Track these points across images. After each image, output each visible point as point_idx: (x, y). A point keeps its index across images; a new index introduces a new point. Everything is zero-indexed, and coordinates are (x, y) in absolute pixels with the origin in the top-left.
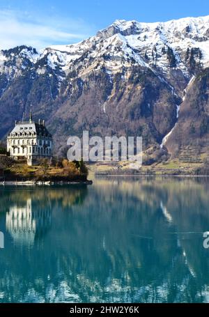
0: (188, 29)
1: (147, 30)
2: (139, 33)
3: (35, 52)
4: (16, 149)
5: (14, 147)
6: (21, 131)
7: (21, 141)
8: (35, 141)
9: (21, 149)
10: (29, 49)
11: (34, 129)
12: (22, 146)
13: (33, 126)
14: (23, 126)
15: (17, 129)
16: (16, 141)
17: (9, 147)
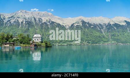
1: (29, 13)
2: (27, 13)
9: (37, 40)
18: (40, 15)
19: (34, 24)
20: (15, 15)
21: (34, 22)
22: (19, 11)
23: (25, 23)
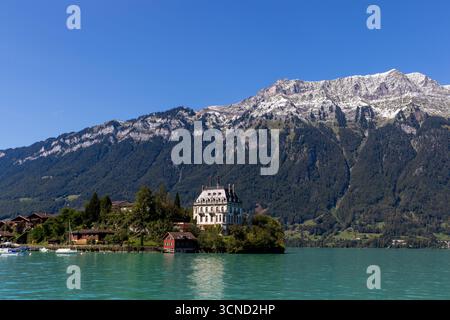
0: (357, 87)
1: (313, 89)
2: (303, 92)
3: (193, 114)
4: (204, 218)
5: (202, 215)
6: (209, 197)
7: (209, 208)
8: (225, 208)
9: (209, 217)
10: (187, 110)
11: (224, 195)
12: (211, 214)
13: (223, 191)
14: (212, 192)
15: (204, 195)
16: (204, 208)
17: (196, 215)
18: (363, 93)
19: (338, 137)
20: (255, 106)
21: (336, 130)
22: (271, 86)
23: (297, 138)
